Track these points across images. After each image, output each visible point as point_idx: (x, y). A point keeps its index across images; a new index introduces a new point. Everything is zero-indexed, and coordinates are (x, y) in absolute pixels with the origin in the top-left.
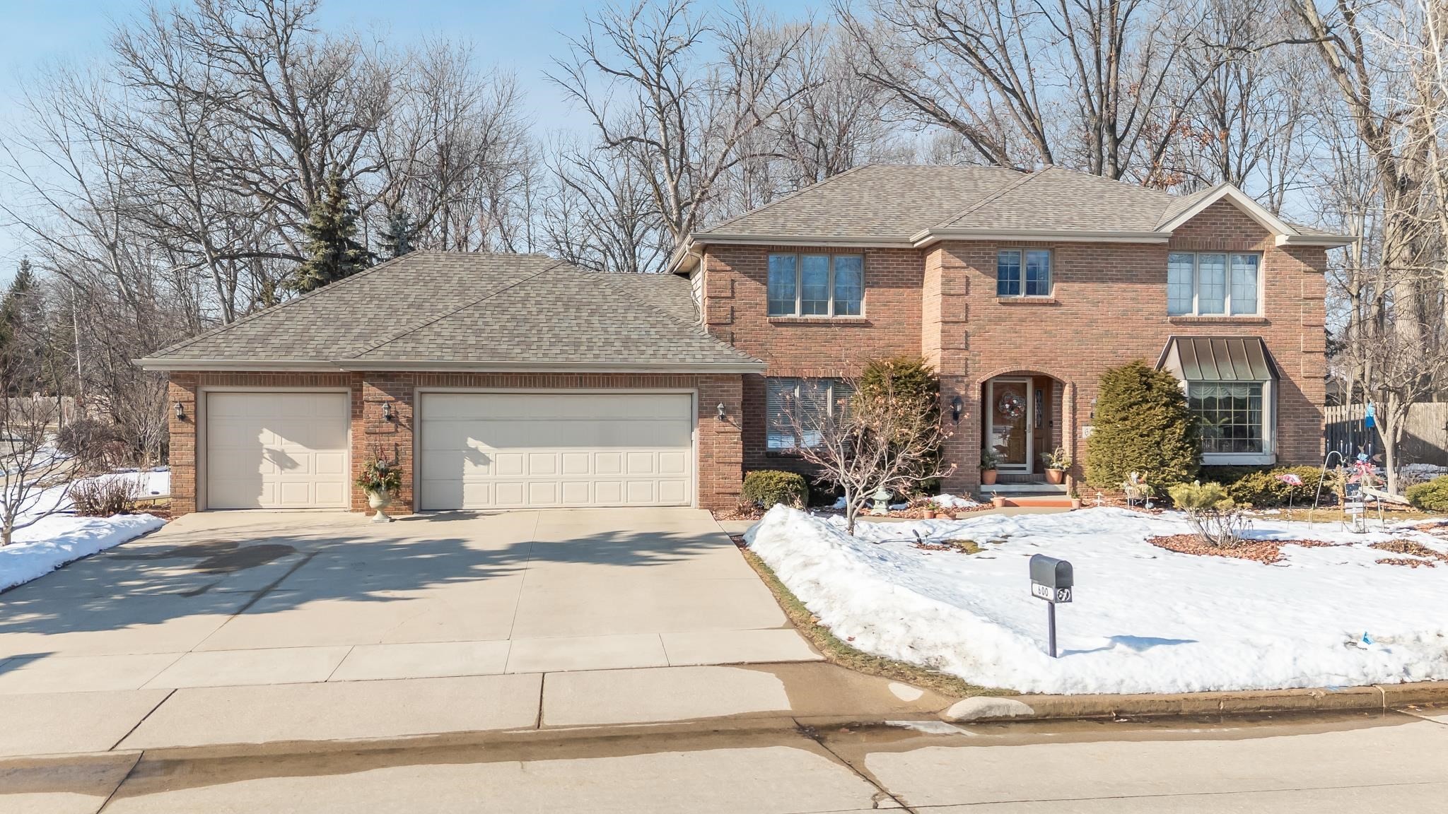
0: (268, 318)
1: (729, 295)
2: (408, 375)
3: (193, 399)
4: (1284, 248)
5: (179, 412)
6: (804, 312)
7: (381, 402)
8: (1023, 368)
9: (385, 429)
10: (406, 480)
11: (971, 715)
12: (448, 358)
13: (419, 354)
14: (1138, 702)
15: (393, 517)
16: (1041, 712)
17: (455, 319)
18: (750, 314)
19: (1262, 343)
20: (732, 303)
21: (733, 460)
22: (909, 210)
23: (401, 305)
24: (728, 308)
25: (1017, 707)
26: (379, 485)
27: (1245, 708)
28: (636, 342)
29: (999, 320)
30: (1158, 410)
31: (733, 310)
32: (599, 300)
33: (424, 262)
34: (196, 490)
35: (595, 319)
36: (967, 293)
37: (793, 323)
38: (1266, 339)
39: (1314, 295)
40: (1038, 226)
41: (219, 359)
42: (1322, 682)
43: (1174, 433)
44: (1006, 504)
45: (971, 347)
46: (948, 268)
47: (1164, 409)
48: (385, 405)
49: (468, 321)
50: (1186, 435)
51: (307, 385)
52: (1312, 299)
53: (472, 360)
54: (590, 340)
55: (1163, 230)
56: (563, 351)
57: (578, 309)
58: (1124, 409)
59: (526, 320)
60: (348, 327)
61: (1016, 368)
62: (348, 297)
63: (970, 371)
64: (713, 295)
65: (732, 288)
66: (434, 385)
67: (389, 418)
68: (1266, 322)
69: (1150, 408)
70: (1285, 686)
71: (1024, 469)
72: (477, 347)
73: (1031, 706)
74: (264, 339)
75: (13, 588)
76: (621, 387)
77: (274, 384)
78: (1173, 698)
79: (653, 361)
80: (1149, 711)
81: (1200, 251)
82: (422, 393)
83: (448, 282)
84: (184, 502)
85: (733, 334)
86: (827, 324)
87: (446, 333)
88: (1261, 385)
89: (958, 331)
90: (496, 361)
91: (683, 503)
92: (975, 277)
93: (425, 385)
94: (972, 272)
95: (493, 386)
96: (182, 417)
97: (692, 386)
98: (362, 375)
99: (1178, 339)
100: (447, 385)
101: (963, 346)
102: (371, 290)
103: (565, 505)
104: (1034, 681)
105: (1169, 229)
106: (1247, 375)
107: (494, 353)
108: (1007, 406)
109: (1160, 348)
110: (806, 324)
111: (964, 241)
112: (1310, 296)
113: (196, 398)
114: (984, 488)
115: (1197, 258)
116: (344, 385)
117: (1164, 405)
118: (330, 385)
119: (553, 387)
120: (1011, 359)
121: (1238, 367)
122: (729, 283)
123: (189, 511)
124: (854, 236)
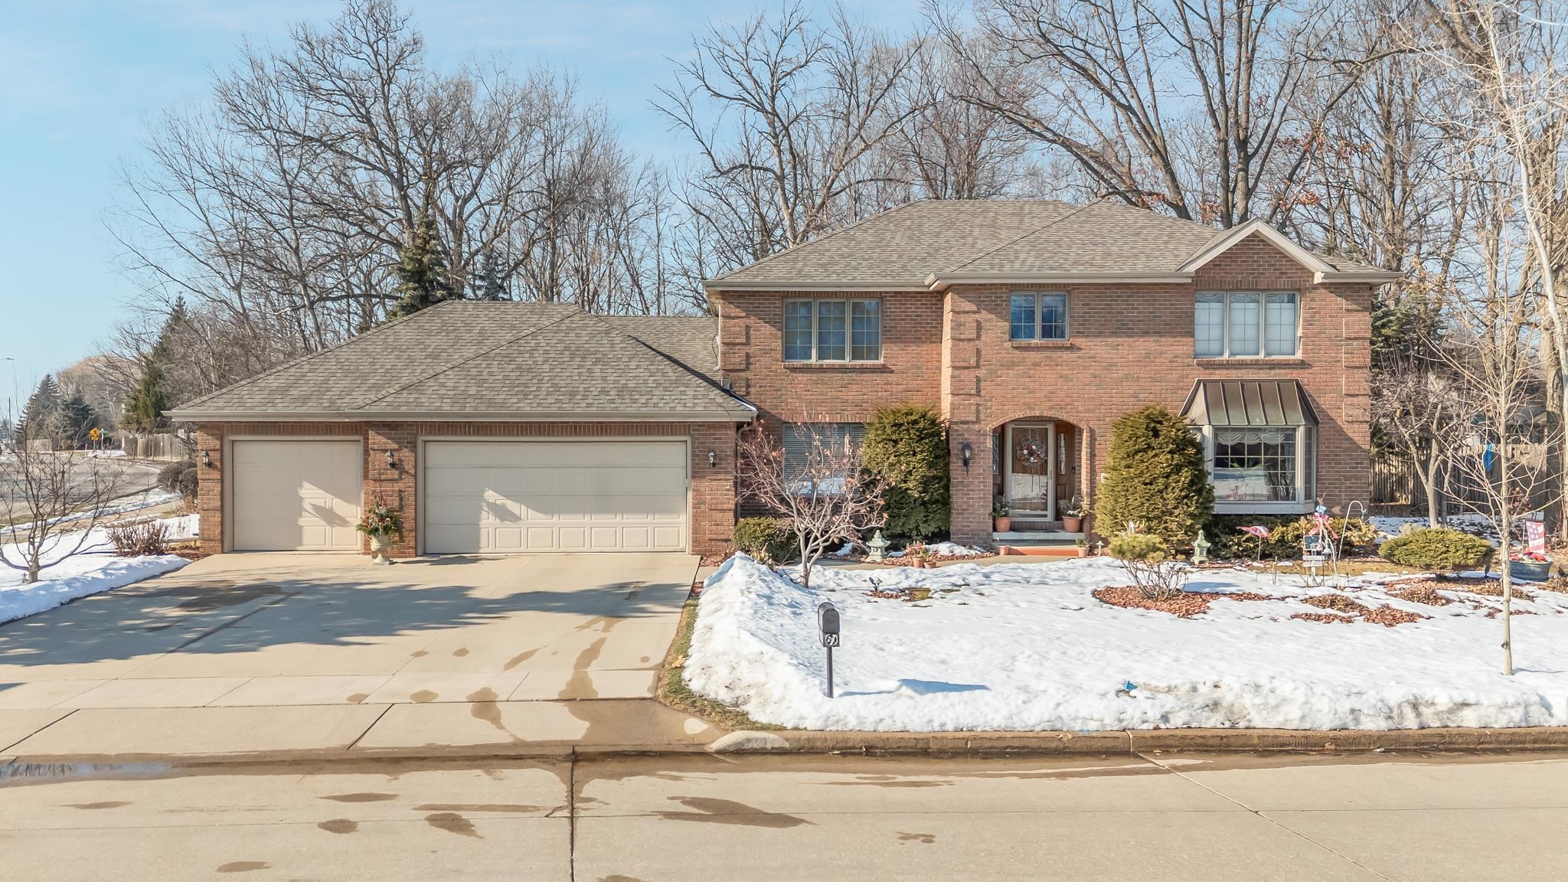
0: (293, 370)
1: (744, 341)
2: (410, 424)
3: (218, 447)
4: (1322, 284)
5: (206, 460)
6: (820, 357)
7: (385, 451)
8: (1037, 413)
9: (389, 477)
10: (408, 525)
11: (730, 746)
12: (446, 408)
13: (421, 405)
14: (888, 739)
15: (395, 560)
16: (795, 745)
17: (463, 369)
18: (765, 361)
19: (1298, 385)
20: (747, 349)
21: (725, 507)
22: (937, 251)
23: (418, 355)
24: (743, 354)
25: (773, 740)
26: (377, 530)
27: (992, 747)
28: (632, 391)
29: (1012, 365)
30: (1162, 458)
31: (748, 356)
32: (607, 348)
33: (451, 312)
34: (222, 532)
35: (597, 369)
36: (978, 337)
37: (808, 369)
38: (1304, 381)
39: (1356, 335)
40: (1051, 268)
41: (240, 411)
42: (1077, 726)
43: (1179, 481)
44: (1010, 552)
45: (983, 393)
46: (958, 313)
47: (1169, 456)
48: (388, 453)
49: (474, 371)
50: (1192, 483)
51: (322, 434)
52: (1355, 339)
53: (468, 410)
54: (586, 390)
55: (1187, 270)
56: (558, 401)
57: (584, 358)
58: (1129, 456)
59: (529, 370)
60: (364, 377)
61: (1029, 413)
62: (371, 348)
63: (982, 417)
64: (727, 341)
65: (747, 333)
66: (435, 434)
67: (393, 465)
68: (1303, 365)
69: (1156, 455)
70: (1038, 728)
71: (1046, 516)
72: (479, 397)
73: (787, 740)
74: (284, 391)
75: (13, 621)
76: (615, 435)
77: (292, 434)
78: (922, 736)
79: (643, 410)
80: (898, 748)
81: (1231, 290)
82: (426, 441)
83: (470, 332)
84: (212, 544)
85: (748, 380)
86: (843, 369)
87: (450, 384)
88: (1294, 430)
89: (969, 376)
90: (491, 410)
91: (677, 548)
92: (986, 321)
93: (426, 434)
94: (985, 315)
95: (491, 434)
96: (210, 465)
97: (685, 434)
98: (370, 425)
99: (1205, 383)
100: (448, 434)
101: (973, 392)
102: (395, 340)
103: (561, 549)
104: (801, 718)
105: (1192, 268)
106: (1277, 419)
107: (491, 403)
108: (1025, 452)
109: (1186, 392)
110: (821, 369)
111: (974, 285)
112: (1353, 336)
113: (222, 446)
114: (997, 536)
115: (1227, 296)
116: (356, 434)
117: (1170, 452)
118: (344, 434)
119: (549, 435)
120: (1025, 404)
121: (1269, 411)
122: (743, 329)
123: (216, 552)
124: (870, 280)
